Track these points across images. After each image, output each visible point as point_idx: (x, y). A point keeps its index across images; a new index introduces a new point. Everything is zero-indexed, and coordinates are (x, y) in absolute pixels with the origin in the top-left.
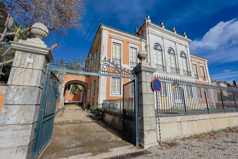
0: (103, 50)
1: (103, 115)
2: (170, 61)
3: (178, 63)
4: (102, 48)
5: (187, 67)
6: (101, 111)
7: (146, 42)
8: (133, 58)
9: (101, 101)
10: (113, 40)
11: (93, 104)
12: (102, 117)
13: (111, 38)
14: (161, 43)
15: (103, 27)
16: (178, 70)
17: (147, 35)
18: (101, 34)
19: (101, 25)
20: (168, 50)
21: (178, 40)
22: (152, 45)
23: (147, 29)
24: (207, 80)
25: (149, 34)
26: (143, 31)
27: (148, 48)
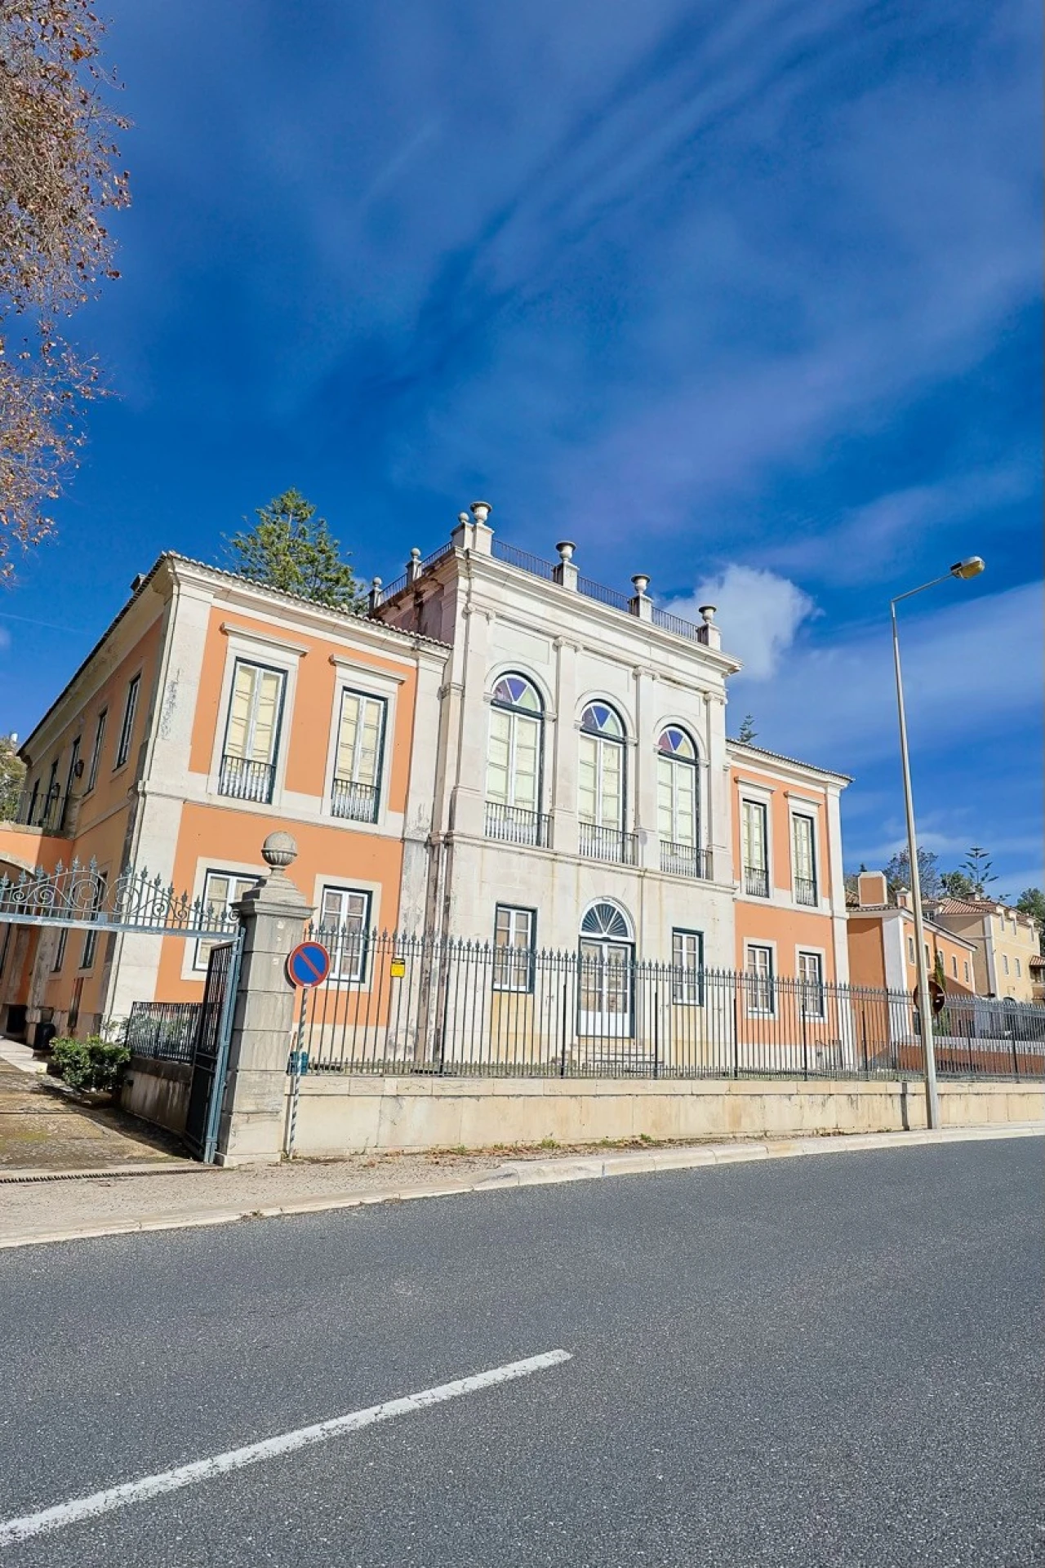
0: (165, 706)
1: (121, 1082)
2: (590, 785)
3: (637, 793)
4: (163, 694)
5: (698, 820)
6: (113, 1056)
7: (447, 663)
8: (359, 753)
9: (119, 1009)
10: (237, 646)
11: (73, 1018)
12: (117, 1093)
13: (224, 632)
14: (544, 675)
15: (180, 568)
16: (631, 838)
17: (460, 620)
18: (167, 602)
19: (171, 558)
20: (588, 714)
21: (659, 654)
22: (482, 686)
23: (463, 583)
24: (823, 901)
25: (472, 617)
26: (442, 587)
27: (454, 698)
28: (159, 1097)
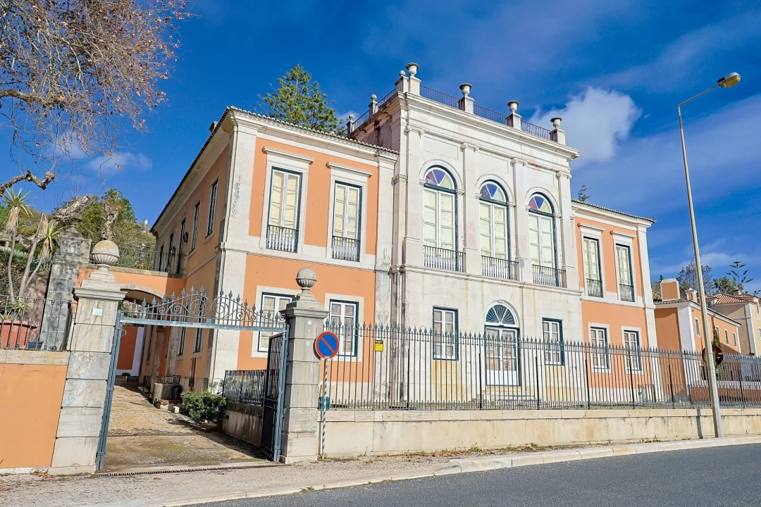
0: (234, 197)
1: (222, 417)
2: (487, 232)
3: (516, 236)
4: (232, 191)
5: (555, 251)
6: (216, 402)
7: (396, 163)
8: (346, 220)
9: (217, 375)
10: (273, 160)
11: (192, 382)
12: (220, 423)
13: (265, 152)
14: (456, 166)
15: (238, 116)
16: (513, 265)
17: (403, 136)
18: (231, 136)
19: (232, 110)
20: (484, 188)
21: (526, 150)
22: (418, 175)
23: (403, 114)
24: (638, 299)
25: (410, 134)
26: (391, 116)
27: (402, 184)
28: (244, 425)
